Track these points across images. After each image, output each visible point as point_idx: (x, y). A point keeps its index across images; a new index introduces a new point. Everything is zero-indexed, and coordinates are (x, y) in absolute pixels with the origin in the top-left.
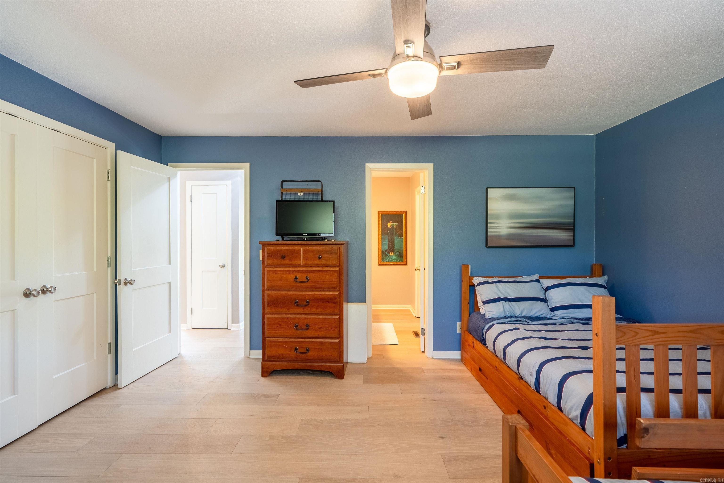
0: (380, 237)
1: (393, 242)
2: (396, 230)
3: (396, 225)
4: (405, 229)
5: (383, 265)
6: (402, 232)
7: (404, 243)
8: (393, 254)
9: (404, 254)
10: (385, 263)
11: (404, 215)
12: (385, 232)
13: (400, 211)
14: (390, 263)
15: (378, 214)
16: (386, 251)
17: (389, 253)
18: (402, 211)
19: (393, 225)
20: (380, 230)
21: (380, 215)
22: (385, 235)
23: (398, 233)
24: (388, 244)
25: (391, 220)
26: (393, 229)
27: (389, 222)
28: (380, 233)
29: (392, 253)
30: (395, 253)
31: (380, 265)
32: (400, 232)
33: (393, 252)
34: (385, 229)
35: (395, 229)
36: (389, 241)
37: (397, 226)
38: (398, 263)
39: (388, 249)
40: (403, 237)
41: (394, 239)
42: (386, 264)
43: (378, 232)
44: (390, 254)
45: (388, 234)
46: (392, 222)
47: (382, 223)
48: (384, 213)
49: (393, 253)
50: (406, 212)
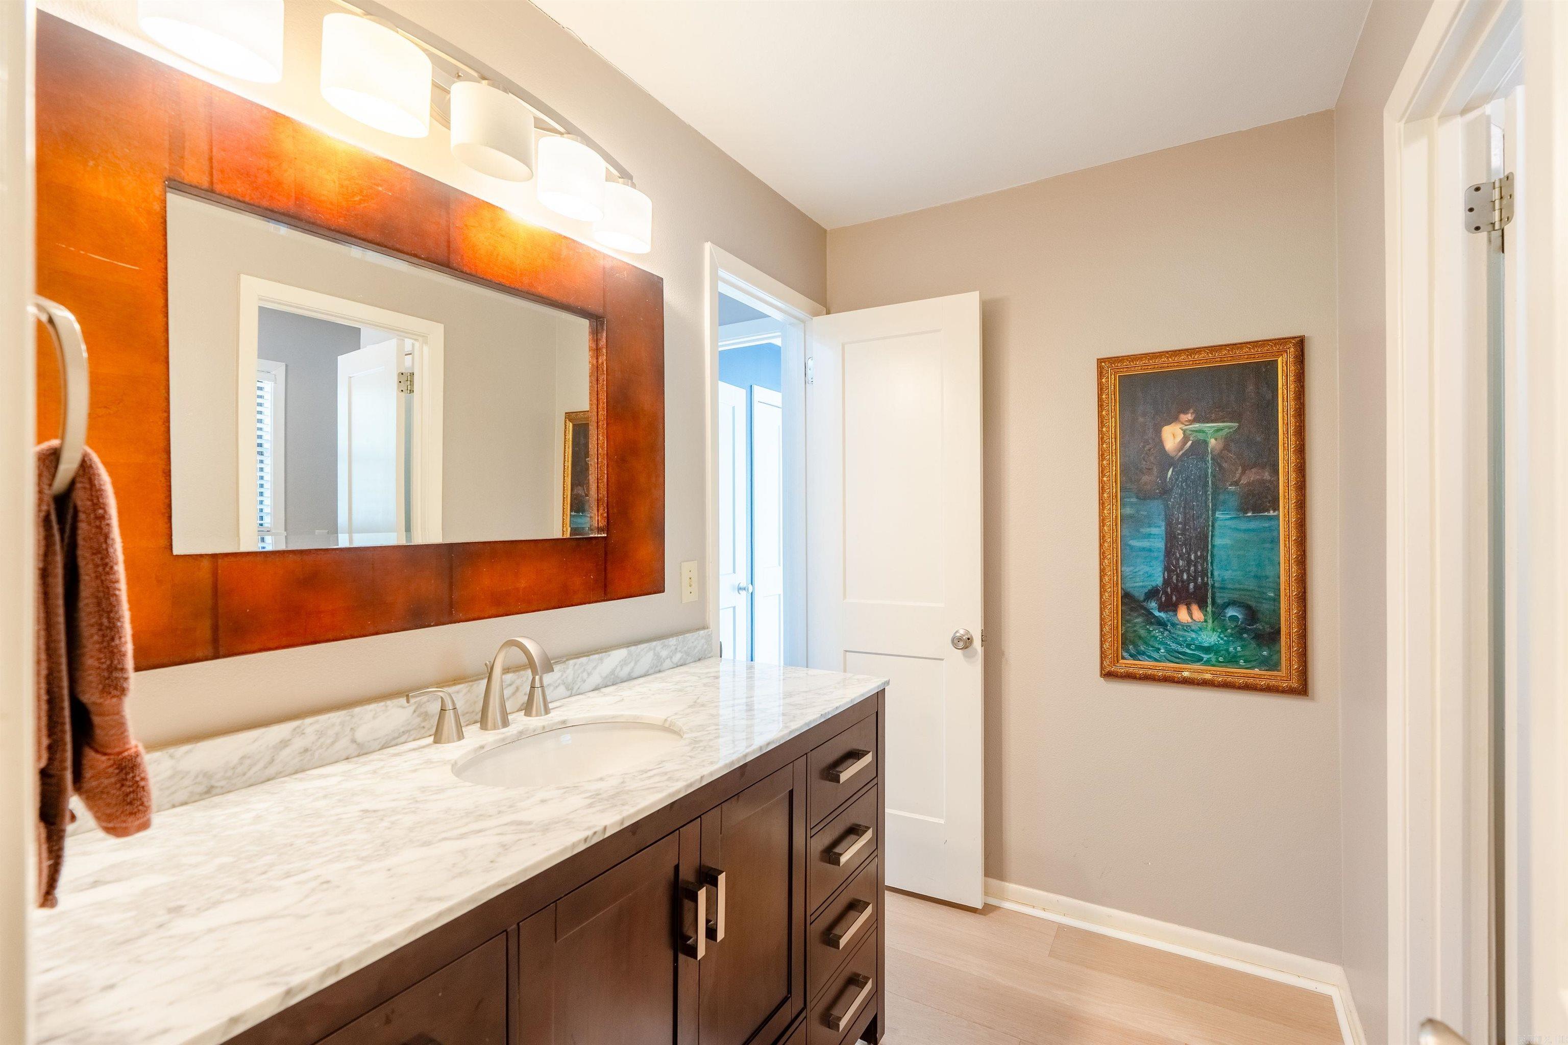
0: (1115, 511)
1: (1203, 541)
2: (1225, 465)
3: (1226, 431)
4: (1293, 457)
5: (1129, 677)
6: (1267, 476)
7: (1285, 552)
8: (1198, 614)
9: (1289, 621)
10: (1144, 665)
11: (1284, 366)
12: (1146, 484)
13: (1255, 344)
14: (1180, 671)
15: (1100, 374)
16: (1153, 594)
17: (1170, 606)
18: (1265, 343)
19: (1201, 436)
20: (1115, 470)
21: (1112, 381)
22: (1144, 496)
23: (1236, 483)
24: (1168, 553)
25: (1188, 409)
26: (1203, 459)
27: (1173, 419)
28: (1115, 488)
29: (1195, 608)
30: (1213, 613)
31: (1109, 675)
32: (1252, 476)
33: (1202, 605)
34: (1144, 465)
35: (1217, 459)
36: (1171, 537)
37: (1228, 441)
38: (1238, 673)
39: (1167, 582)
40: (1276, 508)
41: (1207, 520)
42: (1150, 672)
43: (1101, 481)
44: (1183, 615)
45: (1165, 492)
46: (1189, 417)
47: (1128, 428)
48: (1137, 369)
49: (1200, 607)
50: (1300, 343)
